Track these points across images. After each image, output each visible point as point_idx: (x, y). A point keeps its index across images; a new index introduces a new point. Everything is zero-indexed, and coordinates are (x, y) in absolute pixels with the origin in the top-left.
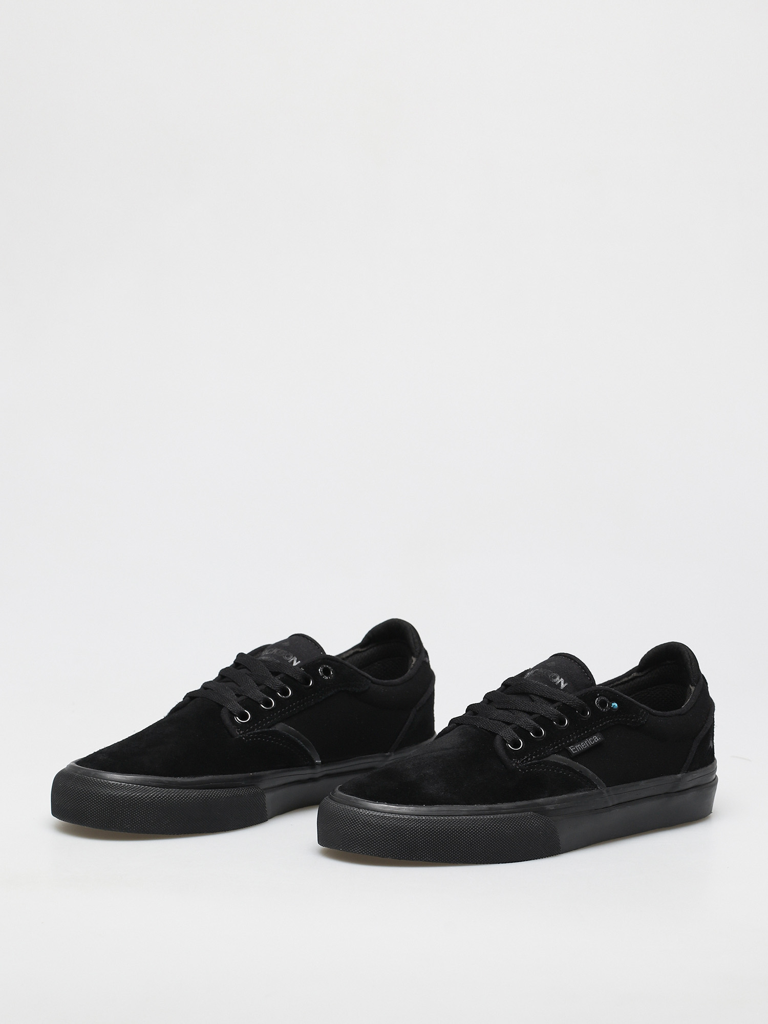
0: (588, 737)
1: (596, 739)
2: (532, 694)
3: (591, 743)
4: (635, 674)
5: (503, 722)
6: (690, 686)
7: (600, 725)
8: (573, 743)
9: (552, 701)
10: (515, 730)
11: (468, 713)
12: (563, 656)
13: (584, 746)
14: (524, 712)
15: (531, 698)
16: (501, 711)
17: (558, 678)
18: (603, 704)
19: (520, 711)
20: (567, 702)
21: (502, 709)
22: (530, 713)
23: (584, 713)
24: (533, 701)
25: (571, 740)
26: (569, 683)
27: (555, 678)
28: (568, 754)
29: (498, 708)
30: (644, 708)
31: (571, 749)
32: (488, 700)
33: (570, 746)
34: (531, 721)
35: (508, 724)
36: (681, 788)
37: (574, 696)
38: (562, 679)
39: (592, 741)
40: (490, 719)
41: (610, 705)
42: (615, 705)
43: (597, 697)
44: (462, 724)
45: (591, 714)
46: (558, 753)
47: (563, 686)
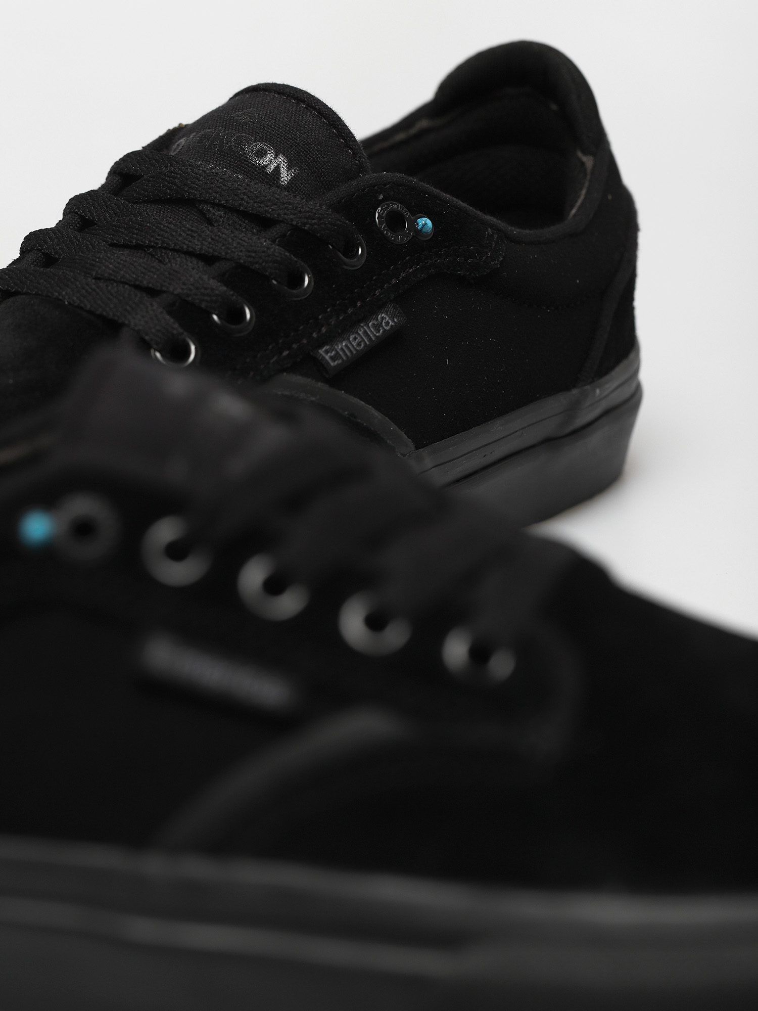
0: (365, 319)
1: (387, 321)
2: (205, 202)
3: (374, 334)
4: (424, 123)
5: (137, 287)
6: (580, 154)
7: (394, 281)
8: (329, 339)
9: (263, 222)
10: (171, 309)
11: (30, 257)
12: (275, 92)
13: (359, 344)
14: (190, 254)
15: (202, 213)
16: (124, 255)
17: (270, 156)
18: (395, 221)
19: (177, 251)
20: (305, 224)
21: (125, 246)
22: (209, 259)
23: (350, 251)
24: (210, 222)
25: (324, 330)
26: (301, 168)
27: (262, 154)
28: (317, 369)
29: (113, 245)
30: (492, 226)
31: (325, 354)
32: (82, 218)
33: (321, 347)
34: (213, 283)
35: (152, 292)
36: (579, 422)
37: (321, 205)
38: (281, 158)
39: (377, 327)
40: (96, 278)
41: (414, 223)
42: (425, 223)
43: (379, 203)
44: (17, 293)
45: (368, 253)
46: (294, 368)
47: (285, 176)
